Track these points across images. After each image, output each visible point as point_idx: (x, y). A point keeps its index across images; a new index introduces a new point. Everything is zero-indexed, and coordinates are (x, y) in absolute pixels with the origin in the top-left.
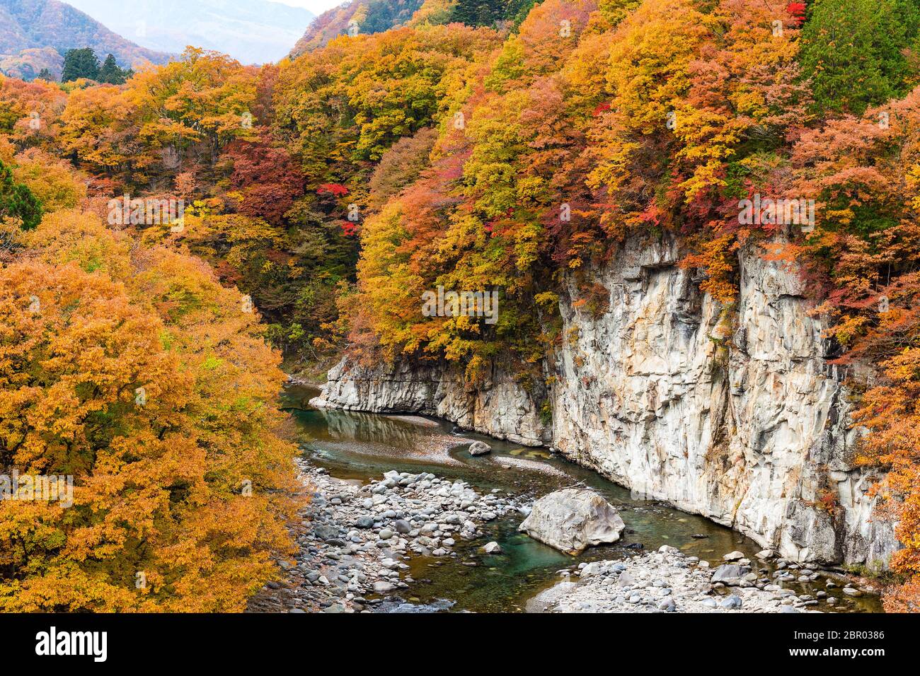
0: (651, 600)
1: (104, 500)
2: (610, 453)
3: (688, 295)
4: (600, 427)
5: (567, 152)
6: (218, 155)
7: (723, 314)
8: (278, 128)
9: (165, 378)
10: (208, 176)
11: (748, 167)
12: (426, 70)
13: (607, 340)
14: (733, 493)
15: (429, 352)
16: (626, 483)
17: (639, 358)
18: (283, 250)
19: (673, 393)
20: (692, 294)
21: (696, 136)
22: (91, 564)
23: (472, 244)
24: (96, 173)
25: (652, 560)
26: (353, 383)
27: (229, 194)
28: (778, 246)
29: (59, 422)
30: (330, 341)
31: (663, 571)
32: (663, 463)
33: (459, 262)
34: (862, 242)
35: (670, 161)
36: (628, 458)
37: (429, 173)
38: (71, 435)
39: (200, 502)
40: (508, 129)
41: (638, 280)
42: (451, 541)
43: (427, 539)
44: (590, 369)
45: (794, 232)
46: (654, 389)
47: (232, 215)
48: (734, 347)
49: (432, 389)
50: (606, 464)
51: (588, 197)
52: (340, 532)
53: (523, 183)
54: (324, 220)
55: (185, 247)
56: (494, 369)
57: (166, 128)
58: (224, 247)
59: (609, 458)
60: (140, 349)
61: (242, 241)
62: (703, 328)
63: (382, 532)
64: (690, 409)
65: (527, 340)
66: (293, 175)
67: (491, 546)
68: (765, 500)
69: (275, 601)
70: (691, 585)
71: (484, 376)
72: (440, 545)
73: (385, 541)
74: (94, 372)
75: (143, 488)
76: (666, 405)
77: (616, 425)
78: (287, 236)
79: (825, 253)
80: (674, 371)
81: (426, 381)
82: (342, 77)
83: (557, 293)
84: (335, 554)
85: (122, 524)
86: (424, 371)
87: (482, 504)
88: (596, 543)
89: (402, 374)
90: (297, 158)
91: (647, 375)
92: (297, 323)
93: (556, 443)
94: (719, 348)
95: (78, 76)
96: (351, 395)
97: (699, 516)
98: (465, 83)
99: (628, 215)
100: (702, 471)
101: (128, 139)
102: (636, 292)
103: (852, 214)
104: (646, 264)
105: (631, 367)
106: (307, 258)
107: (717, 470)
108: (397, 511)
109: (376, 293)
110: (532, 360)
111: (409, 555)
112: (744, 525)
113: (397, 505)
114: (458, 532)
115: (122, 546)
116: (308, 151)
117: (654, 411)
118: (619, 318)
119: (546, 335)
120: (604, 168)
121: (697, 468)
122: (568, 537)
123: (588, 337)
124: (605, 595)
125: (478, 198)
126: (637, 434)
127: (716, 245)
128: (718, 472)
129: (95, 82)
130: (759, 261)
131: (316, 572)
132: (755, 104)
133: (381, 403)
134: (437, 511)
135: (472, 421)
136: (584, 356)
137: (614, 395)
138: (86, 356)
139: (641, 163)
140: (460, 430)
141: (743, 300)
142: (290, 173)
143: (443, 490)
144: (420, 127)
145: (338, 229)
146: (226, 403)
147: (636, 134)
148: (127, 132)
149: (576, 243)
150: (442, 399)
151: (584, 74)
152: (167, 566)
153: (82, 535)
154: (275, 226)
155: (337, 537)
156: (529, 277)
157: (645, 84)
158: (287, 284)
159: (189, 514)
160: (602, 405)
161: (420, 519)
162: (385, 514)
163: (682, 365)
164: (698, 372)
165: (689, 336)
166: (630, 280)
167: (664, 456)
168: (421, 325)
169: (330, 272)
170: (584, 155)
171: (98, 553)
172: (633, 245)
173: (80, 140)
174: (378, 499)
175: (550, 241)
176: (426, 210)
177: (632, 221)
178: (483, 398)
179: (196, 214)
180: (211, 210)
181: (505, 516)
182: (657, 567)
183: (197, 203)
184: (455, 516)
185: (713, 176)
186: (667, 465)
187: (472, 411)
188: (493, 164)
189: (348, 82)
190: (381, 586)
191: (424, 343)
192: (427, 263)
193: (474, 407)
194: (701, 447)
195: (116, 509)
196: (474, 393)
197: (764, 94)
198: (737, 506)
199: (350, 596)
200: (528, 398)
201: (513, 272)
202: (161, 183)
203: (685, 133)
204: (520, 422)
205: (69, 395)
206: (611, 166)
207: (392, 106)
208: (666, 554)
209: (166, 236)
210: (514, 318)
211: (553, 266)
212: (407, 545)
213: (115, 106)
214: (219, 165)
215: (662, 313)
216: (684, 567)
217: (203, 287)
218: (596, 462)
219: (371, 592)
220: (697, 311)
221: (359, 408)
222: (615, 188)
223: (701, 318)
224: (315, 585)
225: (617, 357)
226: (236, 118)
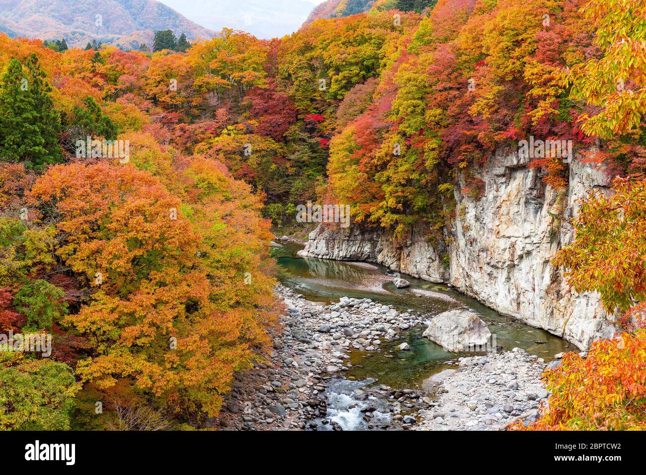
0: (502, 382)
1: (142, 310)
2: (485, 287)
3: (536, 185)
4: (479, 271)
5: (457, 92)
6: (243, 97)
7: (558, 198)
8: (280, 79)
9: (181, 235)
10: (236, 110)
11: (573, 102)
12: (373, 41)
13: (484, 215)
14: (563, 315)
15: (371, 221)
16: (495, 307)
17: (505, 226)
18: (283, 157)
19: (526, 249)
20: (538, 184)
21: (539, 81)
22: (135, 349)
24: (167, 109)
25: (507, 357)
26: (324, 241)
27: (249, 122)
28: (593, 152)
29: (116, 261)
31: (513, 364)
32: (519, 295)
33: (390, 164)
35: (524, 98)
36: (497, 291)
37: (373, 107)
38: (123, 270)
39: (208, 313)
40: (420, 78)
41: (504, 175)
42: (378, 342)
43: (363, 340)
44: (473, 233)
45: (603, 144)
46: (513, 247)
47: (251, 135)
48: (564, 220)
49: (374, 245)
50: (483, 294)
51: (471, 122)
52: (308, 334)
53: (429, 113)
54: (308, 137)
55: (221, 155)
56: (412, 232)
57: (210, 80)
58: (246, 155)
59: (484, 291)
60: (166, 218)
61: (257, 151)
62: (545, 207)
63: (334, 335)
64: (536, 260)
65: (434, 214)
66: (289, 109)
67: (404, 346)
68: (583, 319)
69: (263, 377)
70: (531, 373)
71: (406, 237)
72: (371, 344)
73: (337, 341)
74: (137, 232)
75: (168, 302)
76: (521, 257)
77: (488, 269)
78: (285, 148)
79: (622, 158)
80: (526, 235)
81: (371, 240)
82: (320, 46)
83: (453, 184)
84: (304, 348)
85: (152, 324)
86: (369, 234)
87: (401, 319)
89: (355, 236)
90: (292, 98)
91: (509, 237)
92: (291, 203)
93: (452, 281)
94: (556, 220)
95: (163, 48)
96: (323, 249)
97: (541, 329)
98: (397, 48)
99: (497, 133)
100: (543, 300)
101: (187, 87)
102: (502, 183)
104: (508, 165)
105: (498, 232)
106: (298, 162)
107: (553, 299)
108: (346, 322)
109: (337, 184)
110: (437, 227)
111: (351, 350)
112: (570, 335)
113: (346, 318)
114: (384, 336)
115: (153, 338)
116: (298, 94)
117: (513, 261)
118: (491, 200)
119: (446, 211)
120: (480, 103)
121: (540, 298)
123: (472, 212)
124: (474, 378)
125: (400, 123)
126: (502, 275)
128: (553, 301)
129: (173, 52)
130: (580, 163)
131: (290, 359)
132: (578, 60)
133: (341, 254)
134: (371, 323)
135: (399, 266)
136: (469, 225)
137: (488, 250)
138: (132, 222)
139: (505, 100)
140: (392, 272)
141: (571, 189)
142: (287, 108)
143: (376, 310)
144: (369, 77)
145: (318, 143)
146: (226, 252)
147: (502, 81)
148: (186, 83)
149: (464, 152)
150: (380, 252)
151: (470, 41)
152: (182, 351)
153: (130, 332)
154: (279, 141)
155: (306, 338)
156: (435, 173)
157: (507, 48)
158: (286, 179)
159: (200, 320)
160: (480, 257)
161: (360, 327)
162: (337, 324)
163: (532, 231)
164: (542, 236)
165: (536, 212)
166: (498, 176)
167: (520, 290)
168: (366, 204)
169: (312, 171)
170: (467, 94)
171: (139, 342)
172: (500, 153)
173: (158, 88)
174: (334, 314)
175: (446, 150)
176: (369, 131)
177: (499, 137)
178: (406, 251)
179: (229, 134)
180: (239, 132)
181: (415, 326)
182: (509, 361)
183: (230, 127)
184: (382, 326)
185: (550, 107)
186: (521, 296)
187: (399, 260)
188: (410, 101)
189: (324, 49)
190: (331, 369)
191: (368, 216)
192: (369, 165)
193: (400, 257)
194: (543, 285)
195: (149, 315)
196: (401, 248)
197: (584, 53)
198: (565, 324)
199: (311, 374)
200: (434, 252)
201: (425, 171)
202: (207, 115)
203: (532, 79)
204: (429, 267)
205: (122, 245)
206: (485, 101)
207: (351, 64)
208: (516, 353)
209: (210, 148)
210: (426, 200)
211: (450, 167)
212: (350, 344)
213: (179, 67)
214: (243, 103)
215: (519, 197)
216: (527, 362)
217: (220, 180)
218: (476, 294)
219: (325, 372)
220: (541, 196)
221: (328, 257)
222: (487, 116)
223: (544, 200)
224: (289, 367)
225: (490, 226)
226: (253, 73)
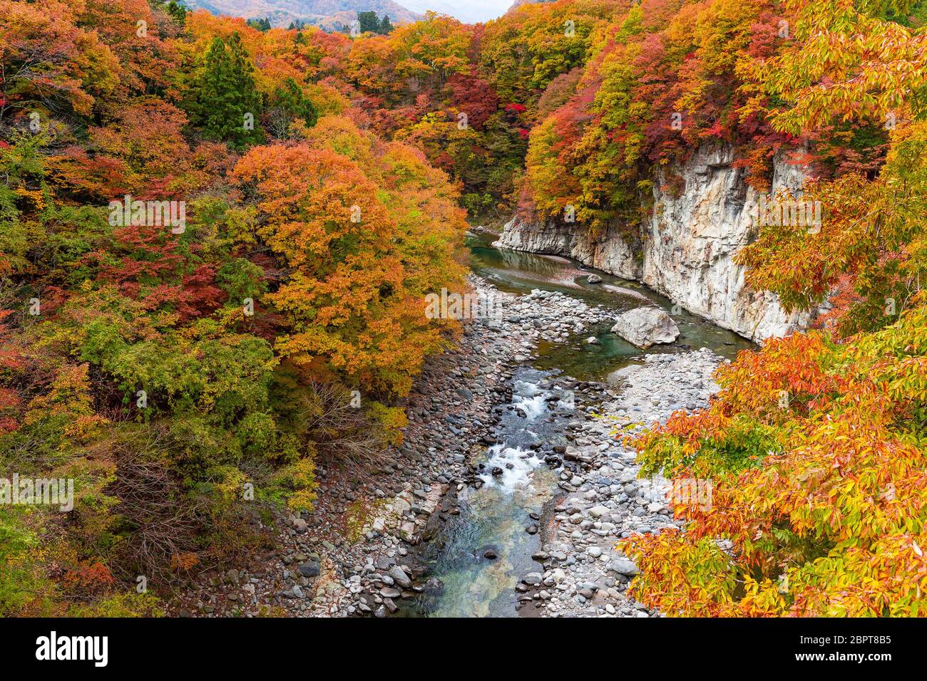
0: (687, 380)
1: (338, 292)
2: (677, 287)
3: (737, 186)
4: (672, 270)
5: (664, 86)
6: (444, 83)
8: (482, 66)
9: (377, 221)
10: (436, 97)
13: (682, 213)
14: (754, 318)
17: (702, 226)
18: (482, 147)
19: (722, 251)
20: (740, 185)
21: (750, 77)
22: (331, 329)
23: (598, 146)
24: (368, 94)
25: (694, 356)
26: (519, 233)
27: (450, 109)
28: (801, 154)
29: (314, 243)
30: (509, 206)
31: (699, 363)
32: (711, 295)
33: (589, 158)
34: (856, 155)
35: (733, 94)
36: (689, 291)
37: (575, 98)
38: (321, 252)
39: (401, 298)
40: (626, 69)
41: (705, 174)
42: (566, 334)
43: (552, 332)
44: (669, 232)
45: (811, 146)
46: (709, 247)
47: (451, 123)
49: (568, 240)
50: (675, 294)
53: (633, 106)
54: (508, 127)
55: (420, 142)
56: (608, 229)
57: (412, 65)
58: (445, 143)
59: (676, 290)
61: (456, 140)
62: (746, 209)
63: (524, 326)
65: (631, 211)
66: (491, 97)
67: (591, 339)
68: (774, 324)
69: (453, 362)
71: (602, 233)
72: (559, 336)
73: (526, 332)
74: (335, 215)
75: (362, 286)
76: (716, 258)
77: (682, 269)
78: (485, 137)
79: (830, 161)
80: (723, 236)
81: (566, 234)
82: (525, 32)
83: (652, 181)
84: (493, 336)
85: (348, 306)
87: (590, 313)
88: (659, 342)
89: (550, 229)
90: (494, 87)
91: (706, 238)
92: (488, 193)
93: (644, 279)
95: (367, 30)
96: (516, 240)
97: (731, 331)
98: (604, 37)
99: (701, 130)
100: (735, 302)
101: (389, 71)
102: (703, 182)
103: (853, 135)
104: (711, 163)
105: (695, 232)
106: (497, 152)
108: (536, 314)
109: (535, 176)
110: (633, 224)
111: (540, 341)
112: (759, 339)
113: (536, 309)
114: (572, 329)
115: (348, 319)
116: (500, 82)
117: (708, 262)
118: (690, 199)
119: (643, 208)
120: (687, 98)
121: (733, 300)
122: (641, 337)
123: (670, 211)
124: (659, 374)
125: (603, 116)
126: (696, 276)
127: (758, 153)
128: (746, 303)
129: (376, 34)
130: (786, 165)
131: (480, 346)
133: (535, 247)
134: (560, 315)
135: (592, 261)
136: (665, 223)
137: (683, 249)
138: (330, 206)
139: (713, 96)
140: (584, 267)
142: (488, 96)
143: (566, 303)
144: (574, 67)
145: (517, 134)
146: (421, 239)
147: (711, 75)
148: (388, 67)
149: (666, 148)
150: (574, 246)
151: (681, 32)
152: (375, 333)
153: (327, 312)
154: (478, 130)
155: (496, 327)
156: (635, 169)
157: (719, 40)
158: (484, 169)
159: (394, 304)
160: (675, 256)
161: (549, 319)
162: (528, 315)
163: (730, 232)
164: (740, 238)
165: (736, 214)
166: (700, 174)
167: (712, 291)
168: (562, 198)
169: (511, 162)
170: (674, 88)
171: (334, 322)
172: (704, 151)
173: (359, 71)
174: (525, 305)
175: (648, 146)
176: (570, 123)
177: (702, 134)
178: (600, 247)
179: (429, 122)
180: (438, 119)
181: (604, 321)
182: (696, 360)
183: (430, 114)
184: (571, 319)
185: (759, 105)
186: (714, 297)
187: (593, 255)
188: (614, 93)
189: (529, 35)
190: (519, 358)
192: (568, 158)
193: (594, 253)
194: (737, 287)
195: (345, 297)
196: (595, 244)
198: (756, 327)
199: (499, 362)
200: (629, 249)
201: (624, 166)
202: (408, 101)
203: (743, 74)
204: (623, 264)
205: (320, 228)
206: (691, 96)
207: (556, 52)
208: (704, 353)
209: (409, 135)
210: (623, 196)
211: (651, 163)
212: (539, 335)
213: (381, 50)
214: (444, 90)
215: (719, 197)
216: (714, 362)
217: (417, 167)
218: (668, 292)
219: (513, 361)
220: (743, 197)
221: (522, 249)
222: (693, 111)
223: (745, 202)
224: (478, 354)
225: (687, 225)
226: (455, 58)
